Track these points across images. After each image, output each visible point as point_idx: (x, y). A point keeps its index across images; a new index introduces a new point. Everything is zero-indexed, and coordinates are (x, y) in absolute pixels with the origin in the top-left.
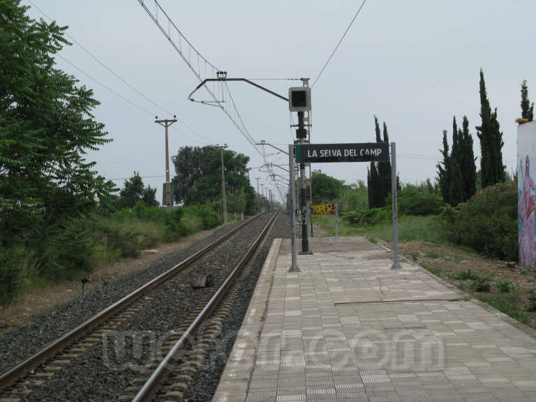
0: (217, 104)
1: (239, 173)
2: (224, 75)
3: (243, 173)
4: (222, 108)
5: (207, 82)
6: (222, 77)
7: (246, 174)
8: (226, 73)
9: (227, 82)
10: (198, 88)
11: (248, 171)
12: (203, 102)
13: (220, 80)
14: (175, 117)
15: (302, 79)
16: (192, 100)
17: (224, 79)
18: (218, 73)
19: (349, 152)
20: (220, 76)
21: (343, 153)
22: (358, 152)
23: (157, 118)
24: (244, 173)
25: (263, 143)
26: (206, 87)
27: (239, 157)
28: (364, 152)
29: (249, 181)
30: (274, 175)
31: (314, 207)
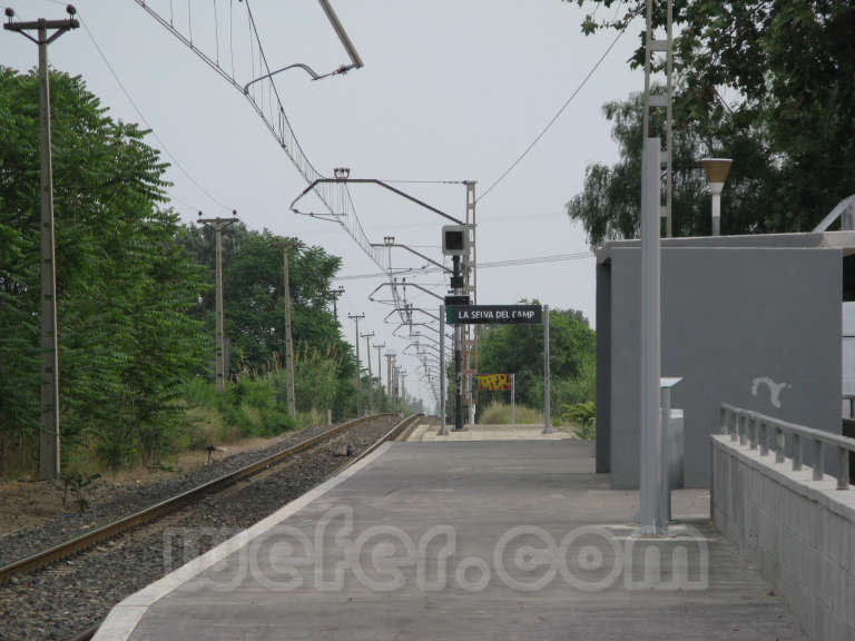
0: (332, 217)
1: (310, 303)
2: (346, 174)
3: (319, 304)
4: (342, 224)
5: (320, 184)
6: (342, 178)
7: (330, 307)
8: (348, 171)
9: (348, 184)
10: (305, 192)
11: (335, 299)
12: (312, 214)
13: (338, 181)
14: (235, 213)
15: (465, 183)
16: (296, 211)
17: (345, 181)
18: (336, 171)
19: (502, 315)
20: (339, 175)
21: (494, 315)
22: (510, 314)
23: (200, 214)
24: (323, 303)
25: (389, 243)
26: (316, 191)
27: (311, 256)
28: (516, 315)
29: (337, 325)
30: (408, 309)
31: (479, 378)
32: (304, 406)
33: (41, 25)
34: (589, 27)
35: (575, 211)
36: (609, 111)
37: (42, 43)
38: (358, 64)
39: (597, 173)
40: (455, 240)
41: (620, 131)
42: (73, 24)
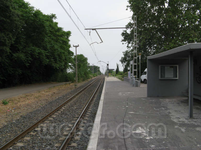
21: (110, 70)
32: (98, 74)
33: (76, 46)
34: (123, 44)
35: (120, 61)
36: (123, 52)
37: (76, 48)
38: (102, 42)
39: (122, 57)
40: (108, 65)
41: (124, 54)
42: (79, 46)
